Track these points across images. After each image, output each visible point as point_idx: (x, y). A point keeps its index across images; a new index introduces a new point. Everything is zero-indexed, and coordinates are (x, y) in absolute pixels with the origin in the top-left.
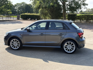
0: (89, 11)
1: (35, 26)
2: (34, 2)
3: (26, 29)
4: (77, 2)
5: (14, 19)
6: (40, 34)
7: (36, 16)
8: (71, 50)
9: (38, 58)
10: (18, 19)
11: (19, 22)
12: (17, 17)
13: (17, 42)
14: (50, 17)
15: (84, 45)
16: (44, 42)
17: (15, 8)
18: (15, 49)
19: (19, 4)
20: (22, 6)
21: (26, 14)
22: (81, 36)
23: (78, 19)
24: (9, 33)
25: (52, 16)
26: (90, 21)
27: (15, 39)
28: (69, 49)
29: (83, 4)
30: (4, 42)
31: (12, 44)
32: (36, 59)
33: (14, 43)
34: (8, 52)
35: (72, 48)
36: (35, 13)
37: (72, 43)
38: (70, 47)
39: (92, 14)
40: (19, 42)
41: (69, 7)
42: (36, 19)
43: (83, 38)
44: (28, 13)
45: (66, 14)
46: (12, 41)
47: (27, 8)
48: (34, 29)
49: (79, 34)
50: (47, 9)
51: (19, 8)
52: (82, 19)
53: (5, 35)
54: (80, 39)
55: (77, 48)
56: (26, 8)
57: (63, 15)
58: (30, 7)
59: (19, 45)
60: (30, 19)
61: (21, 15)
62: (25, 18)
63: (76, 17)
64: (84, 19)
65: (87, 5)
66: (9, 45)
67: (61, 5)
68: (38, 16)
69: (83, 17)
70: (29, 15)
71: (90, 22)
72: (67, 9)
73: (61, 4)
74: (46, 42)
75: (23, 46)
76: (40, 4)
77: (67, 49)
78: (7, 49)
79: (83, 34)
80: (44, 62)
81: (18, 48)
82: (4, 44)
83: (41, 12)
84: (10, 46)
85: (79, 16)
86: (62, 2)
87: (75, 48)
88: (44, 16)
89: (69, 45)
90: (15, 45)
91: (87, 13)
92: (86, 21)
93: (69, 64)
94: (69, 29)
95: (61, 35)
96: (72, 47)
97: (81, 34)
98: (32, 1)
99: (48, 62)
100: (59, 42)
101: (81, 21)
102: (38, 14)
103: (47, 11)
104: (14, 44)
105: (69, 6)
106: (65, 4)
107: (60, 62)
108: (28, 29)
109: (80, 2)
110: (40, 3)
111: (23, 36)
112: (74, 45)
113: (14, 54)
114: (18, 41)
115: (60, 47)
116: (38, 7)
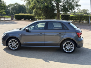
0: (80, 12)
1: (33, 27)
2: (28, 3)
3: (25, 30)
4: (70, 3)
5: (8, 20)
6: (39, 34)
7: (30, 16)
8: (70, 50)
9: (38, 58)
10: (12, 19)
11: (13, 22)
12: (10, 17)
13: (15, 43)
14: (44, 17)
15: (82, 45)
16: (43, 42)
17: (8, 9)
18: (14, 49)
19: (13, 4)
20: (15, 6)
21: (20, 14)
22: (80, 36)
23: (72, 19)
24: (7, 34)
25: (46, 17)
26: (83, 21)
27: (13, 40)
28: (68, 49)
29: (76, 5)
30: (2, 43)
31: (10, 45)
32: (36, 59)
33: (13, 43)
34: (6, 52)
35: (71, 48)
36: (28, 13)
37: (71, 42)
38: (70, 47)
39: (83, 14)
40: (18, 42)
41: (62, 8)
42: (30, 20)
43: (81, 38)
44: (22, 13)
45: (60, 14)
46: (10, 41)
47: (21, 8)
48: (32, 29)
49: (78, 34)
50: (41, 9)
51: (13, 9)
52: (76, 20)
53: (3, 36)
54: (79, 39)
55: (76, 48)
56: (19, 9)
57: (57, 15)
58: (23, 7)
59: (18, 45)
60: (24, 19)
61: (15, 16)
62: (19, 18)
63: (70, 17)
64: (78, 20)
65: (80, 6)
66: (7, 45)
67: (55, 6)
68: (32, 16)
69: (77, 18)
70: (22, 15)
71: (83, 23)
72: (61, 10)
73: (55, 4)
74: (45, 42)
75: (22, 46)
76: (34, 5)
77: (66, 49)
78: (5, 49)
79: (81, 34)
80: (45, 62)
81: (17, 48)
82: (2, 44)
83: (35, 12)
84: (9, 46)
85: (72, 16)
86: (56, 3)
87: (74, 48)
88: (38, 17)
89: (68, 45)
90: (14, 46)
91: (78, 14)
92: (79, 22)
93: (70, 63)
94: (68, 29)
95: (60, 35)
96: (71, 46)
97: (80, 34)
98: (26, 2)
99: (49, 62)
100: (58, 42)
101: (74, 22)
102: (32, 15)
103: (41, 12)
104: (12, 45)
105: (62, 6)
106: (59, 5)
107: (61, 62)
108: (27, 29)
109: (73, 3)
110: (35, 3)
111: (21, 36)
112: (73, 45)
113: (13, 55)
114: (16, 41)
115: (59, 47)
116: (32, 7)
